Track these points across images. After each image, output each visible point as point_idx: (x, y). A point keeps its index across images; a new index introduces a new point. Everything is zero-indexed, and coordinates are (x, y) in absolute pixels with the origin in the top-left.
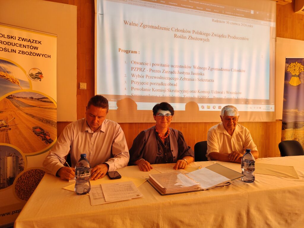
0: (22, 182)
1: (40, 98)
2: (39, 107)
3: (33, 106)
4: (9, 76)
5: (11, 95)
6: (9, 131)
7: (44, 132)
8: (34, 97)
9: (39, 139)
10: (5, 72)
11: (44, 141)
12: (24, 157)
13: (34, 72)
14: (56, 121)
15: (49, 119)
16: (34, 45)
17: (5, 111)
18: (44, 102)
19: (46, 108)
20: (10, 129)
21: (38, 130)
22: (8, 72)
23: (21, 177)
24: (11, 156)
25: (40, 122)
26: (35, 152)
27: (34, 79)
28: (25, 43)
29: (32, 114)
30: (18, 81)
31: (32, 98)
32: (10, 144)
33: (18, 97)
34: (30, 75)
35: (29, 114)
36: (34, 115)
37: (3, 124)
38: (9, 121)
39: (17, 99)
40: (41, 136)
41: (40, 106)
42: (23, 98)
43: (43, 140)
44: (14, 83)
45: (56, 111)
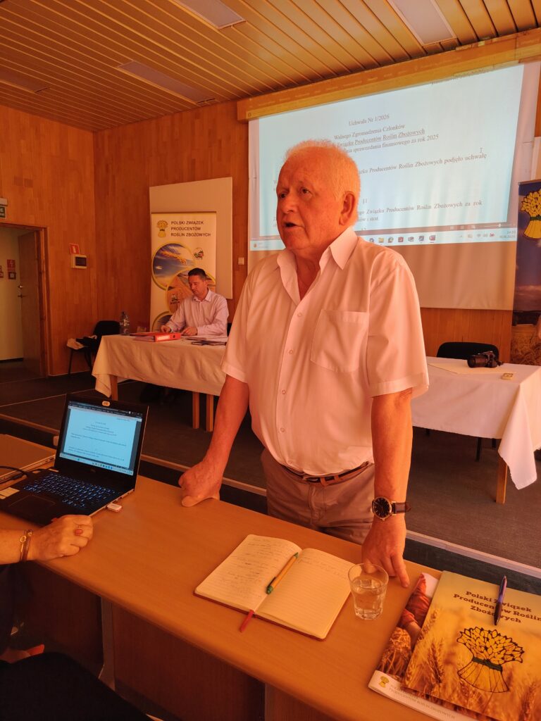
4: (180, 257)
5: (181, 274)
10: (176, 254)
13: (197, 252)
16: (198, 226)
22: (179, 254)
27: (197, 258)
28: (191, 226)
30: (185, 261)
44: (183, 263)
45: (214, 287)
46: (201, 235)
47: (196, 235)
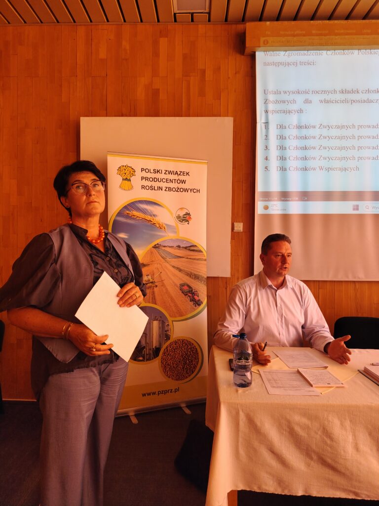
0: (168, 354)
1: (187, 246)
2: (187, 258)
3: (181, 257)
4: (156, 220)
5: (158, 244)
6: (155, 288)
7: (192, 290)
8: (181, 246)
9: (187, 299)
10: (151, 216)
11: (192, 303)
12: (170, 323)
13: (182, 213)
14: (205, 277)
15: (197, 273)
16: (182, 178)
17: (152, 264)
18: (192, 252)
19: (194, 259)
20: (156, 286)
21: (186, 288)
22: (154, 215)
23: (167, 348)
24: (157, 320)
25: (188, 278)
26: (182, 316)
27: (182, 222)
28: (172, 177)
29: (179, 267)
30: (164, 225)
31: (179, 247)
32: (156, 304)
33: (164, 247)
34: (177, 217)
35: (176, 267)
36: (182, 268)
37: (149, 280)
38: (155, 276)
39: (163, 248)
40: (189, 296)
41: (189, 257)
42: (170, 247)
43: (191, 301)
44: (161, 228)
45: (205, 262)
46: (186, 190)
47: (178, 190)
